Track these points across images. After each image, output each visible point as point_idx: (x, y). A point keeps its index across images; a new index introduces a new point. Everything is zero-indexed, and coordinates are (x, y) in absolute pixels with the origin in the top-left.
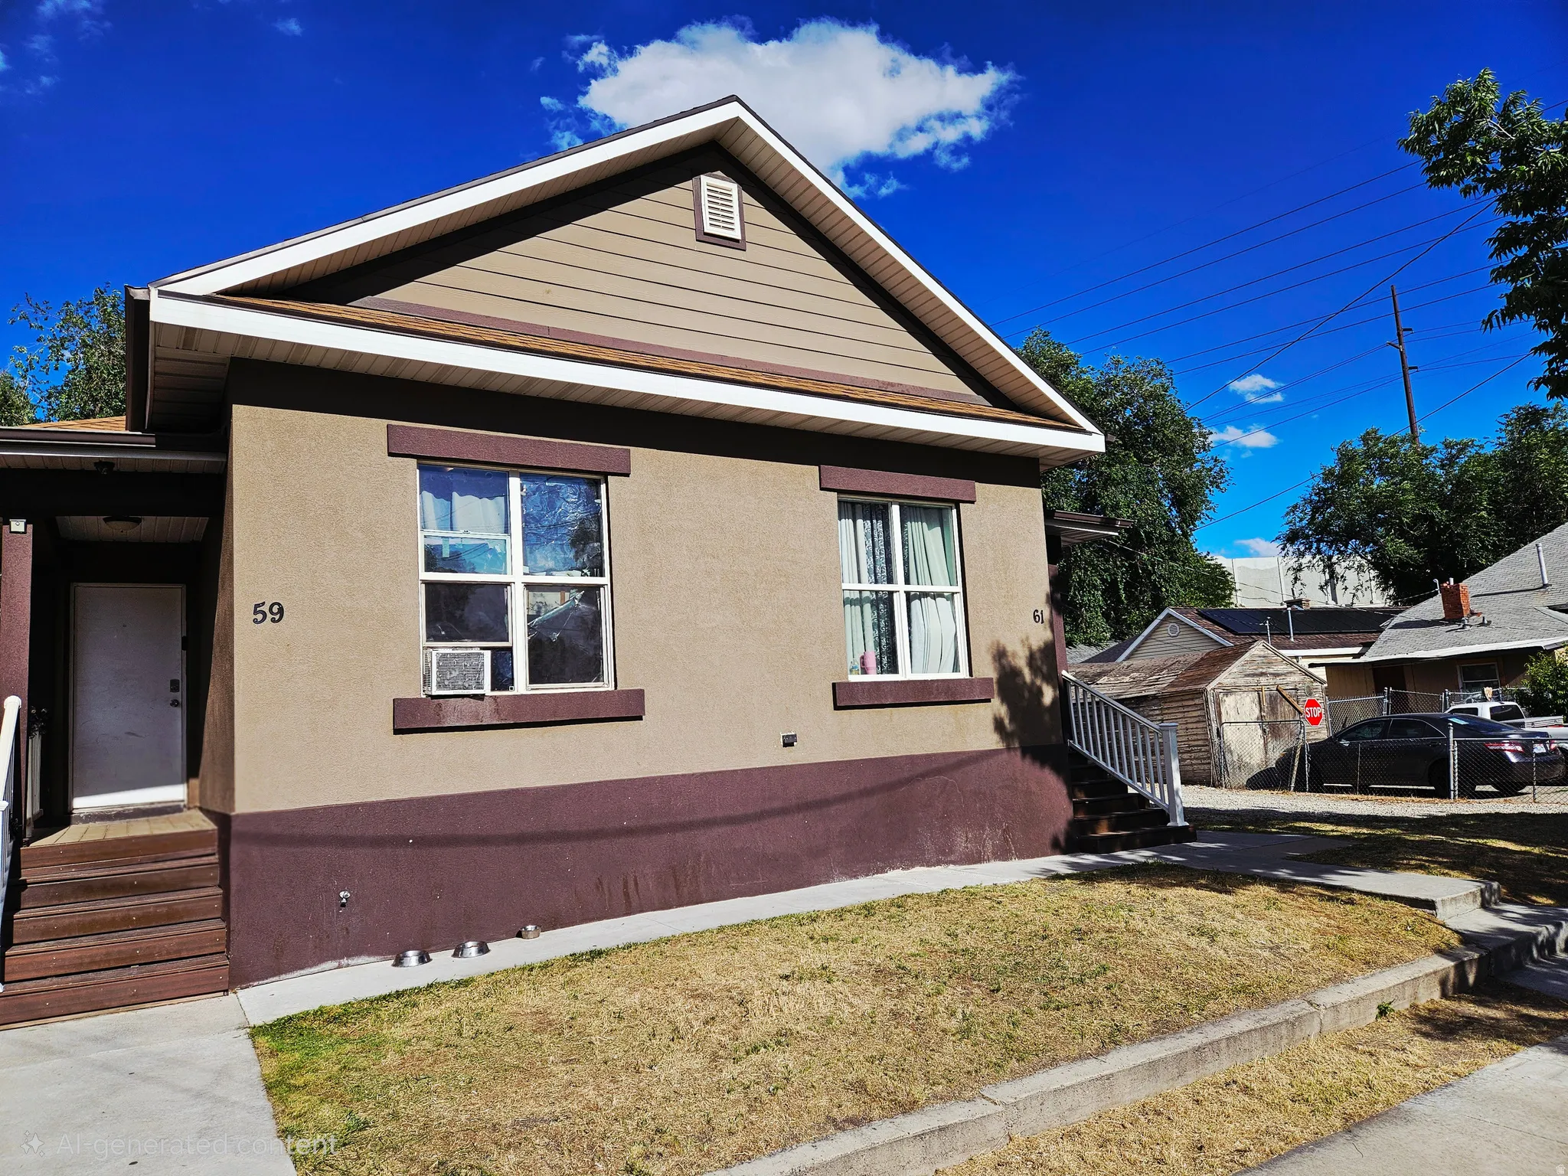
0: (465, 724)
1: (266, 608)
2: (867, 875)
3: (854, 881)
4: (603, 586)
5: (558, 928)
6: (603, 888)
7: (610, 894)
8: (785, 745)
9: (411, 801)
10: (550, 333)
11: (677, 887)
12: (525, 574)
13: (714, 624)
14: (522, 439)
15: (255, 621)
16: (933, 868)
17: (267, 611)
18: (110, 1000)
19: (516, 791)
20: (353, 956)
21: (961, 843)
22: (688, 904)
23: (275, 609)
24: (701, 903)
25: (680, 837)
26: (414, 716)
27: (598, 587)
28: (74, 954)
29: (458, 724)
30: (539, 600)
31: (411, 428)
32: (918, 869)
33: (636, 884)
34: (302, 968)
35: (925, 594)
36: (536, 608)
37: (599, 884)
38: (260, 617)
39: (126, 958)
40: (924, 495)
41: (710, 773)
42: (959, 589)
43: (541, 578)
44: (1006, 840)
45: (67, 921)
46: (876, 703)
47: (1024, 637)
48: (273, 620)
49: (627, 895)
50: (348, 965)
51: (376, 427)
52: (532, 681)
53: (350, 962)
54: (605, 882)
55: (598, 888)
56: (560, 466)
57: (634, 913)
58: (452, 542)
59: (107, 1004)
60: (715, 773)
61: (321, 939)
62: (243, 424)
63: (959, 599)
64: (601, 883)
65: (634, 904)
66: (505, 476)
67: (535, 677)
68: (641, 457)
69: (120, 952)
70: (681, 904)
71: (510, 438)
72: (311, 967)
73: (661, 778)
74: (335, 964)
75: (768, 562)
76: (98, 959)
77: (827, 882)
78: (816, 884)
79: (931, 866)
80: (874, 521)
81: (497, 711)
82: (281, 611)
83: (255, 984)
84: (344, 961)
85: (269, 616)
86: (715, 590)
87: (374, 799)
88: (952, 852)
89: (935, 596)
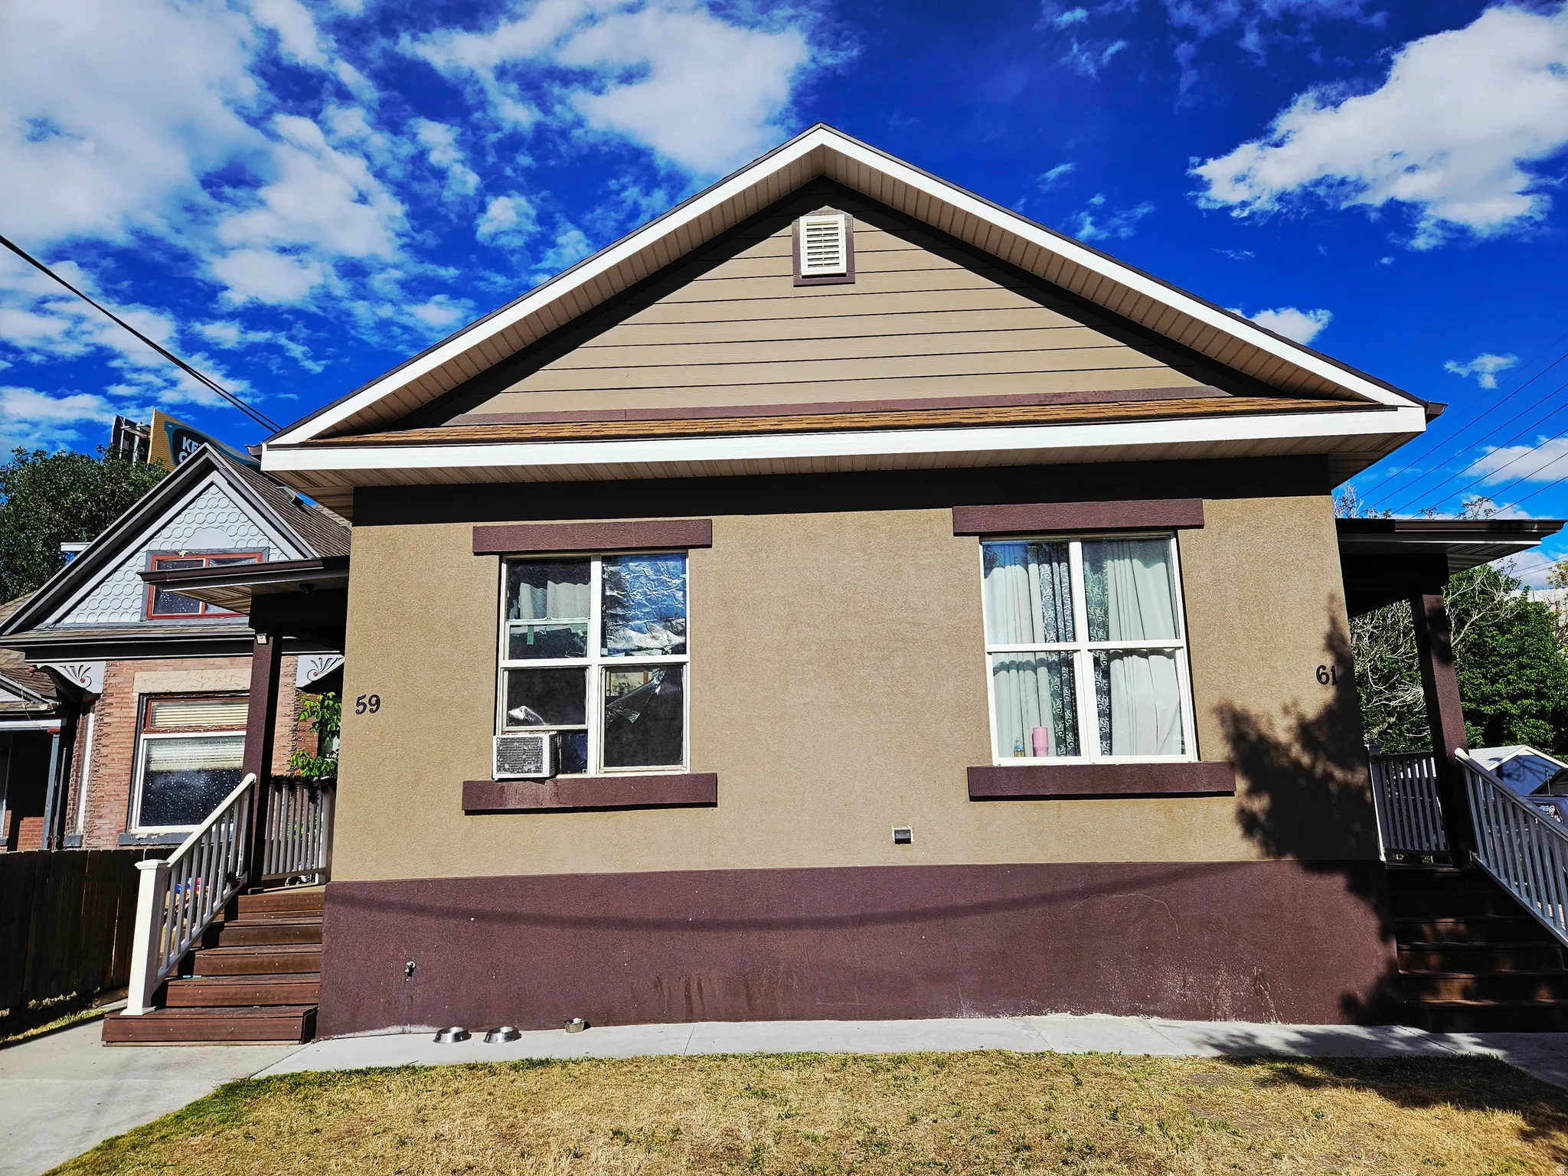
0: (525, 807)
1: (366, 701)
2: (1013, 1015)
3: (992, 1019)
4: (685, 663)
5: (610, 1025)
6: (662, 989)
7: (670, 997)
8: (898, 842)
9: (475, 879)
10: (626, 416)
11: (749, 997)
12: (602, 656)
13: (807, 700)
14: (597, 524)
15: (358, 712)
16: (1124, 1017)
17: (367, 704)
18: (214, 1034)
19: (576, 876)
20: (415, 1024)
21: (1173, 986)
22: (760, 1019)
23: (374, 701)
24: (777, 1019)
25: (754, 938)
26: (479, 798)
27: (681, 665)
28: (213, 990)
29: (518, 807)
30: (622, 681)
31: (492, 527)
32: (1097, 1017)
33: (700, 989)
34: (372, 1029)
35: (1129, 652)
36: (618, 689)
37: (658, 984)
38: (361, 708)
39: (248, 999)
40: (1113, 525)
41: (795, 870)
42: (1182, 642)
43: (620, 660)
44: (1259, 993)
45: (230, 961)
46: (1029, 793)
47: (1289, 702)
48: (372, 711)
49: (688, 998)
50: (410, 1032)
51: (463, 532)
52: (607, 764)
53: (413, 1029)
54: (664, 982)
55: (656, 987)
56: (634, 546)
57: (696, 1021)
58: (536, 629)
59: (211, 1037)
60: (801, 870)
61: (390, 1004)
62: (358, 543)
63: (1181, 656)
64: (659, 981)
65: (696, 1011)
66: (588, 561)
67: (610, 760)
68: (724, 525)
69: (245, 993)
70: (753, 1017)
71: (585, 524)
72: (380, 1028)
73: (735, 871)
74: (399, 1029)
75: (879, 626)
76: (229, 997)
77: (952, 1016)
78: (934, 1016)
79: (1120, 1015)
80: (1055, 565)
81: (557, 795)
82: (378, 702)
83: (335, 1037)
84: (407, 1028)
85: (369, 707)
86: (810, 662)
87: (443, 876)
88: (1156, 999)
89: (1146, 653)
